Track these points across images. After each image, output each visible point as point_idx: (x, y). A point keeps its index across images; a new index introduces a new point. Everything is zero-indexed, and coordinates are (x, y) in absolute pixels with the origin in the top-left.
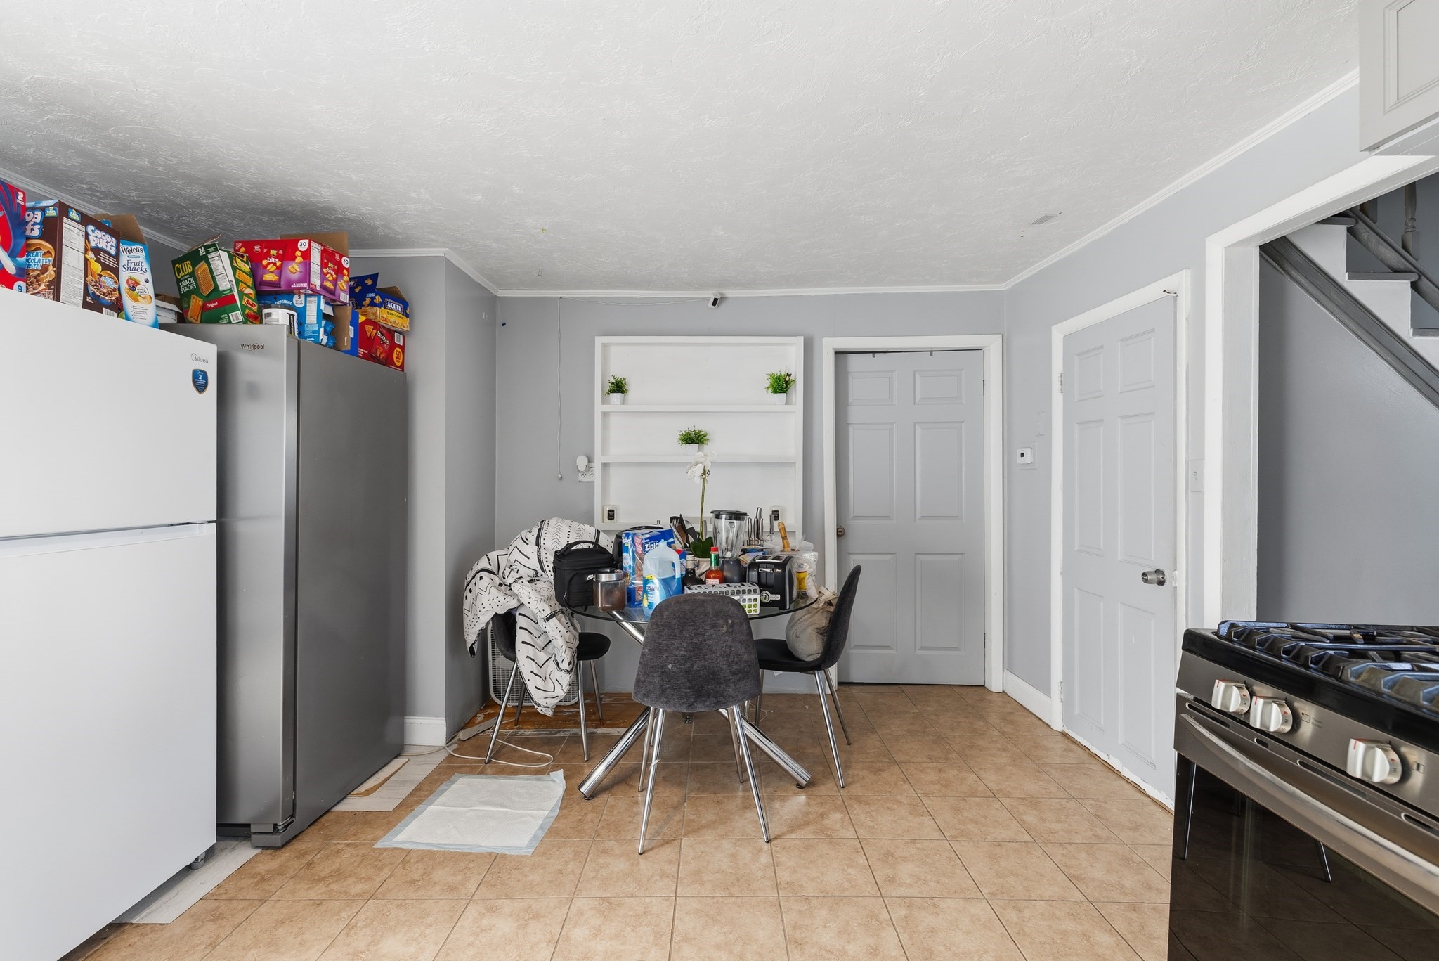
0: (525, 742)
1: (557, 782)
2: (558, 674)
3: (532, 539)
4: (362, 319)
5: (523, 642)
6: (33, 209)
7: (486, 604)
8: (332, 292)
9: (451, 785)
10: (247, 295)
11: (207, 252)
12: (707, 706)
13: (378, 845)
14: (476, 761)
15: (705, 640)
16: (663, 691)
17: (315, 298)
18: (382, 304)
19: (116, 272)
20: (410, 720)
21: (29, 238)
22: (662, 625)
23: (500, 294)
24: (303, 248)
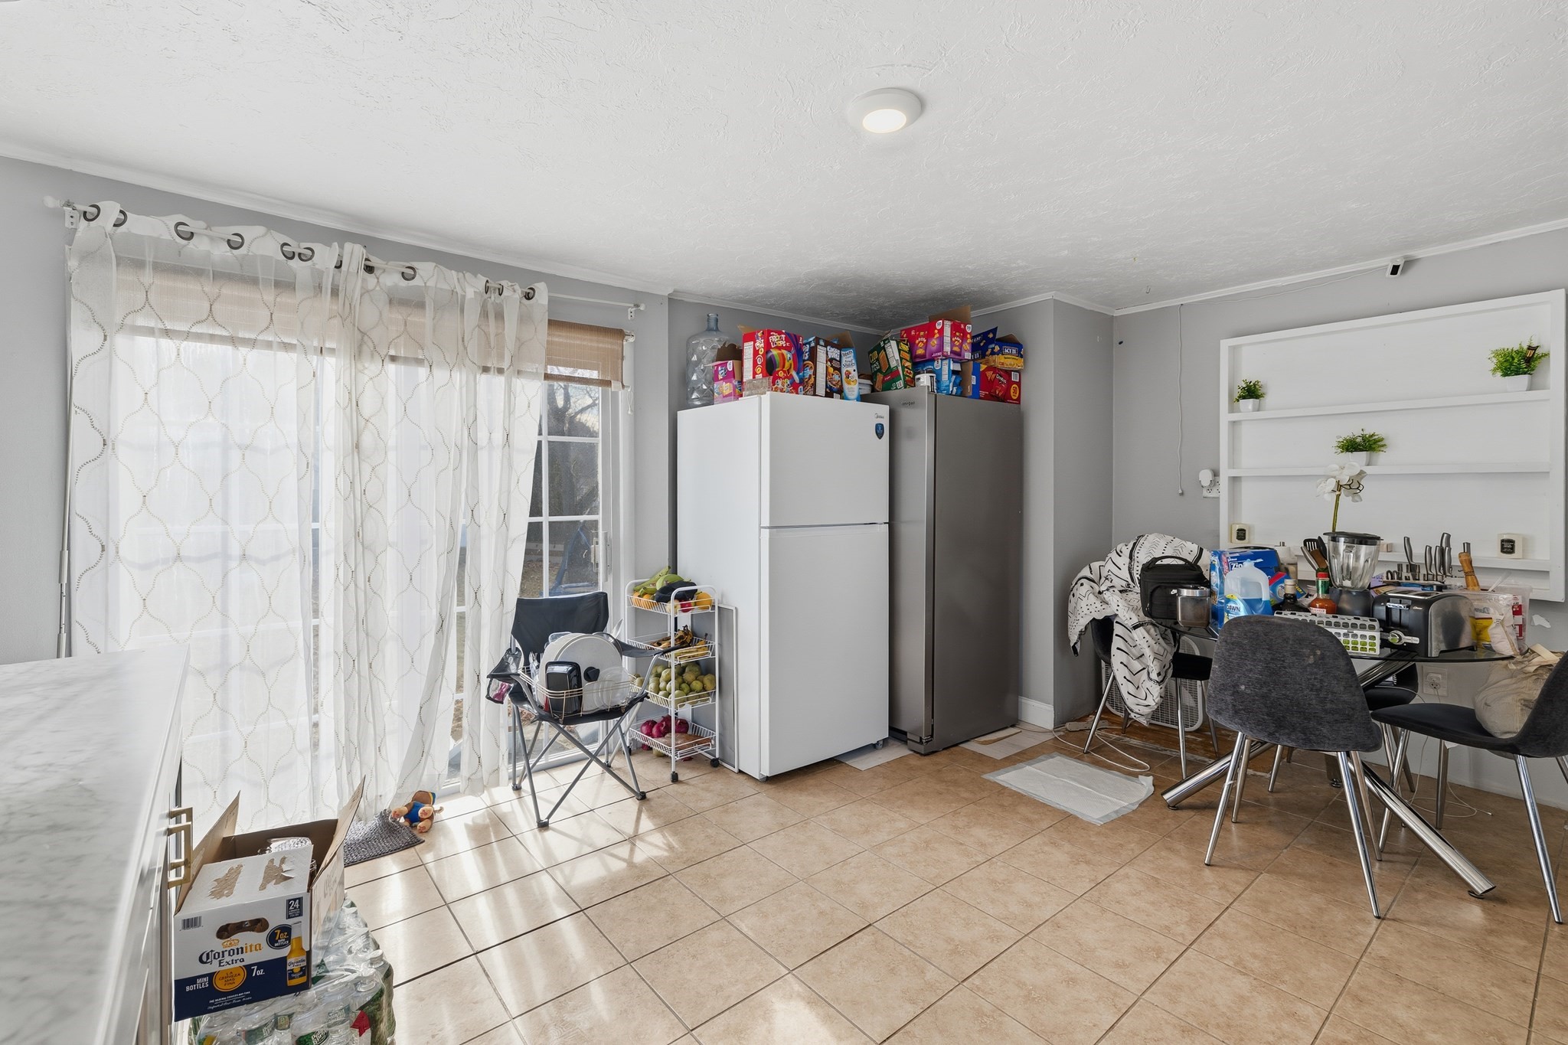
0: (1127, 748)
1: (1145, 785)
2: (1148, 684)
3: (1126, 552)
4: (983, 367)
5: (1118, 649)
6: (805, 344)
7: (1085, 609)
8: (959, 354)
9: (1048, 758)
10: (907, 367)
11: (885, 344)
12: (1292, 741)
13: (986, 776)
14: (1075, 749)
15: (1285, 668)
16: (1236, 712)
17: (947, 362)
18: (1001, 352)
19: (839, 370)
20: (1024, 700)
21: (804, 361)
22: (1233, 644)
23: (1117, 313)
24: (939, 327)
